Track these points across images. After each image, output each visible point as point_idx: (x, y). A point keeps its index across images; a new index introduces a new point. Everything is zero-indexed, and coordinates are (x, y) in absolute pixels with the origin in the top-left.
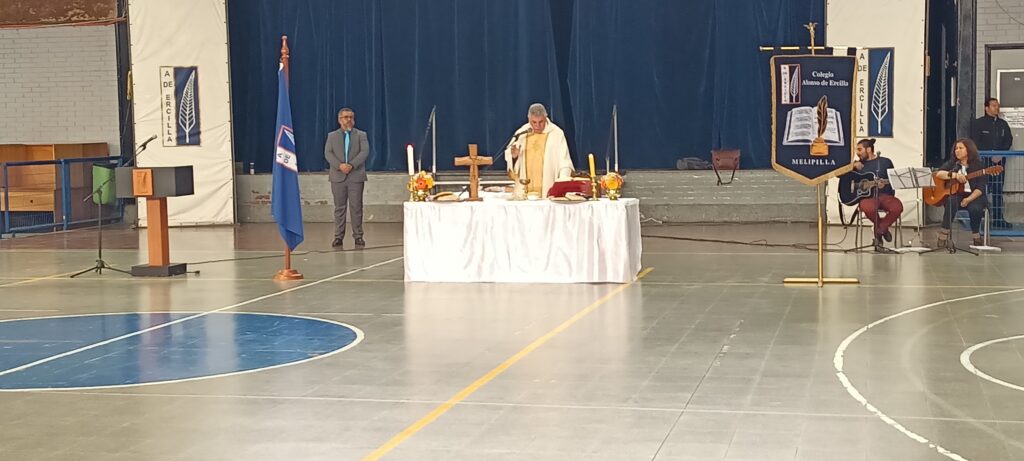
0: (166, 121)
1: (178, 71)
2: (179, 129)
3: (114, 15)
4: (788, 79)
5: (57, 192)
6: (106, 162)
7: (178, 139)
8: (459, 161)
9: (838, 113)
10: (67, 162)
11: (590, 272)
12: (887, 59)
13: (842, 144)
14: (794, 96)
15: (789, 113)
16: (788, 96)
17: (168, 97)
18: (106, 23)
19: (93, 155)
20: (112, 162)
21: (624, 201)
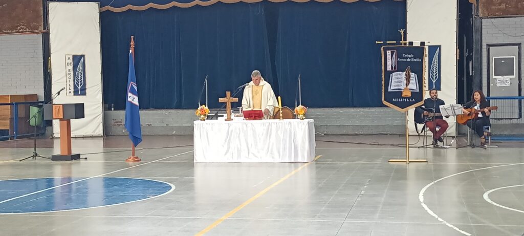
0: (68, 82)
1: (74, 57)
2: (75, 87)
3: (41, 29)
4: (390, 58)
5: (11, 119)
6: (37, 104)
7: (74, 92)
8: (221, 100)
9: (416, 75)
10: (17, 104)
11: (290, 156)
12: (438, 51)
13: (418, 91)
14: (393, 66)
15: (391, 75)
16: (390, 66)
17: (69, 70)
18: (37, 33)
19: (30, 100)
20: (40, 104)
21: (306, 121)
